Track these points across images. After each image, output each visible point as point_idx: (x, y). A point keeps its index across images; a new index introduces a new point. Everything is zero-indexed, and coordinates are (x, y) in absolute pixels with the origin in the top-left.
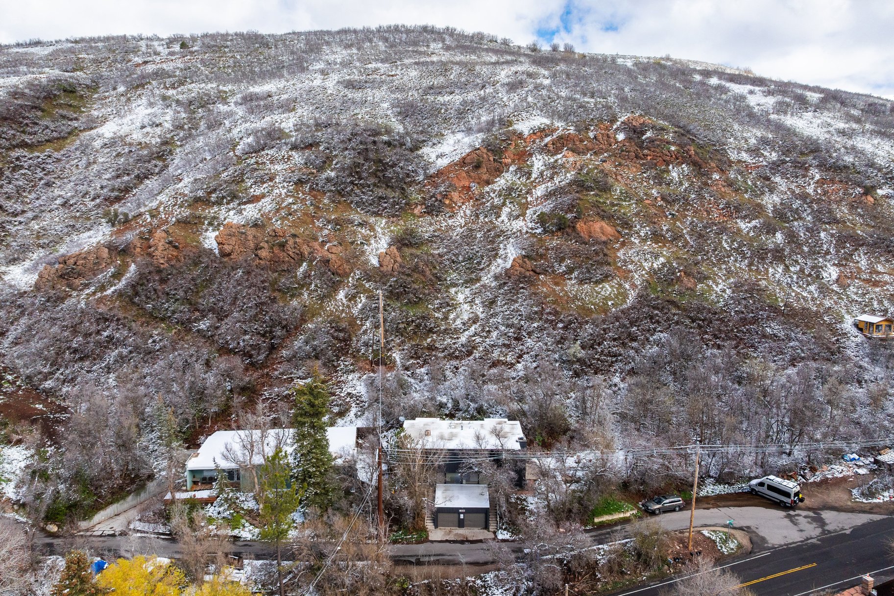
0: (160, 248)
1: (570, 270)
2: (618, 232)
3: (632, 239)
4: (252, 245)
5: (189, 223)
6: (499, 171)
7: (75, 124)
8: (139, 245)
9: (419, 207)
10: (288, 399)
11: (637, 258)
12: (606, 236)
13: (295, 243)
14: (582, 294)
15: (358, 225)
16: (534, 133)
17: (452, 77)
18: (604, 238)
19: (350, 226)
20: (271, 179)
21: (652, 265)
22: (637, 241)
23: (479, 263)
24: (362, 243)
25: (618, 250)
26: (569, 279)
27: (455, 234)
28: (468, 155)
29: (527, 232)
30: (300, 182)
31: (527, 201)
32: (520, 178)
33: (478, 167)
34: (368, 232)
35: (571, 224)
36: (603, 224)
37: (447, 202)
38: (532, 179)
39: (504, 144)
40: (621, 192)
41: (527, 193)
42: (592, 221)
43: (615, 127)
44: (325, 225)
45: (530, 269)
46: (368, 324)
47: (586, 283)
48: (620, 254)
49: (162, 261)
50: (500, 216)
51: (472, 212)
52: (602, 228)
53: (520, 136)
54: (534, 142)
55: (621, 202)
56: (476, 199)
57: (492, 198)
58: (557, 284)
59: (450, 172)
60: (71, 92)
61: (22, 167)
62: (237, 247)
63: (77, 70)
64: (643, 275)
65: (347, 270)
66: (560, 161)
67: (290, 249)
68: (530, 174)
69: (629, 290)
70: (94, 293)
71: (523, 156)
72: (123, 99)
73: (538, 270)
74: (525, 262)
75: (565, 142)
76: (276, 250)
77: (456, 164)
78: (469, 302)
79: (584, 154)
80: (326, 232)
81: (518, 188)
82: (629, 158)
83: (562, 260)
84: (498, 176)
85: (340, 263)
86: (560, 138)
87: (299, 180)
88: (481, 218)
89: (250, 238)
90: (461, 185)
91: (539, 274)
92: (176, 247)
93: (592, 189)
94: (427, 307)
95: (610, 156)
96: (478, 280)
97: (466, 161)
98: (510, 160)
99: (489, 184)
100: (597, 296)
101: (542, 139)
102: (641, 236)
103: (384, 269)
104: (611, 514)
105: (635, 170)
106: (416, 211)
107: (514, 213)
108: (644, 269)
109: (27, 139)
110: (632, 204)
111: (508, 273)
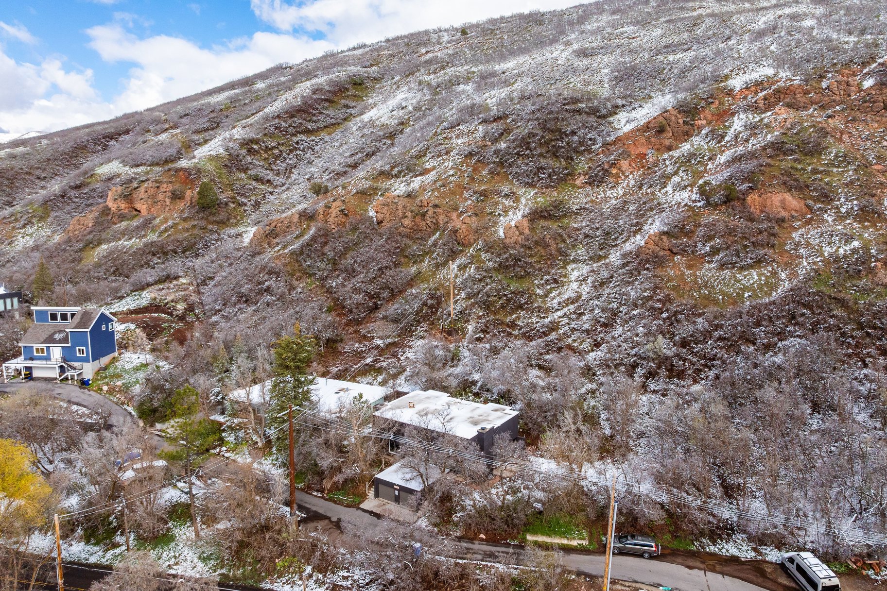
0: (333, 215)
1: (715, 251)
2: (808, 206)
3: (825, 216)
4: (401, 214)
5: (365, 194)
6: (687, 135)
7: (353, 111)
8: (321, 213)
9: (582, 177)
10: (360, 355)
11: (817, 241)
12: (789, 211)
13: (435, 213)
14: (715, 281)
15: (504, 196)
16: (747, 88)
17: (698, 32)
18: (783, 214)
19: (495, 197)
20: (447, 153)
21: (837, 250)
22: (830, 219)
23: (616, 239)
24: (499, 214)
25: (797, 229)
26: (709, 262)
27: (608, 206)
28: (655, 118)
29: (686, 205)
30: (470, 155)
31: (705, 169)
32: (709, 141)
33: (661, 131)
34: (511, 203)
35: (741, 196)
36: (788, 197)
37: (614, 171)
38: (723, 143)
39: (703, 104)
40: (836, 156)
41: (710, 159)
42: (772, 193)
43: (865, 71)
44: (471, 196)
45: (667, 248)
46: (463, 294)
47: (728, 268)
48: (796, 235)
49: (333, 227)
50: (665, 187)
51: (636, 182)
52: (783, 202)
53: (730, 92)
54: (745, 98)
55: (831, 169)
56: (649, 168)
57: (667, 166)
58: (689, 267)
59: (628, 139)
60: (360, 84)
61: (299, 149)
62: (388, 216)
63: (374, 65)
64: (815, 263)
65: (472, 241)
66: (766, 120)
67: (428, 218)
68: (723, 137)
69: (783, 281)
70: (279, 250)
71: (725, 115)
72: (395, 87)
73: (674, 250)
74: (661, 240)
75: (782, 96)
76: (418, 219)
77: (638, 130)
78: (581, 281)
79: (805, 108)
80: (470, 202)
81: (700, 154)
82: (872, 110)
83: (710, 238)
84: (686, 141)
85: (467, 233)
86: (778, 91)
87: (470, 153)
88: (644, 188)
89: (400, 207)
90: (638, 152)
91: (676, 254)
92: (346, 215)
93: (792, 152)
94: (532, 282)
95: (843, 109)
96: (606, 257)
97: (650, 126)
98: (705, 122)
99: (671, 150)
100: (733, 285)
101: (756, 93)
102: (841, 212)
103: (507, 241)
104: (549, 536)
105: (876, 125)
106: (578, 182)
107: (683, 184)
108: (822, 255)
109: (309, 126)
110: (849, 171)
111: (639, 252)
